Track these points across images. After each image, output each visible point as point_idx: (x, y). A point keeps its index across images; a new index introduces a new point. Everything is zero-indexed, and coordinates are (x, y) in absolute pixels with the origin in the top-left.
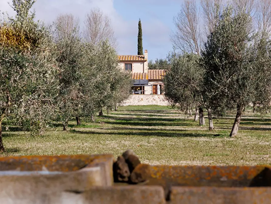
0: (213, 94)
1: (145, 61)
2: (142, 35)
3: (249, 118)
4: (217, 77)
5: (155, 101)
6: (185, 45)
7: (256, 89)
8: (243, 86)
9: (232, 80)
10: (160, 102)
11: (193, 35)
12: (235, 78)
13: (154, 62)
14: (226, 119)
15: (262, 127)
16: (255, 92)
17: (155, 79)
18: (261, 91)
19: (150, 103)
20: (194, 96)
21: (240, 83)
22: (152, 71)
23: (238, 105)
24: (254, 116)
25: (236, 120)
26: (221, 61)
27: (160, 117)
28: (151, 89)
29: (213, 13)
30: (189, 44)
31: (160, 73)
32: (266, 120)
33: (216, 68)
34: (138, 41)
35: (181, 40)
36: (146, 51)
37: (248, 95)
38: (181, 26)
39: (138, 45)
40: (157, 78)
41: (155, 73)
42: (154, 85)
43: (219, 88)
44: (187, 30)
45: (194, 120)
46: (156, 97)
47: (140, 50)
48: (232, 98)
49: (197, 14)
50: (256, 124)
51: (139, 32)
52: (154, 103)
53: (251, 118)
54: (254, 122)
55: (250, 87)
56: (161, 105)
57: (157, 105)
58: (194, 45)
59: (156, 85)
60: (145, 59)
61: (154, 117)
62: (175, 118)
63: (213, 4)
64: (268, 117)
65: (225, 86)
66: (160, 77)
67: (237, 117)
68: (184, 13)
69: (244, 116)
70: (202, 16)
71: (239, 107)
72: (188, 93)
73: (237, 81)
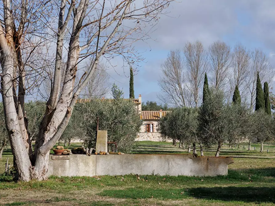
0: (205, 136)
1: (140, 104)
2: (133, 80)
3: (226, 151)
4: (208, 127)
5: (149, 138)
6: (171, 89)
7: (229, 133)
8: (221, 132)
9: (216, 128)
10: (154, 138)
11: (178, 81)
12: (217, 127)
13: (145, 104)
14: (210, 151)
15: (234, 156)
16: (228, 135)
17: (148, 119)
18: (231, 134)
19: (145, 140)
20: (192, 136)
21: (220, 130)
22: (145, 112)
23: (219, 142)
24: (230, 150)
25: (218, 150)
26: (209, 118)
27: (161, 150)
28: (145, 128)
29: (195, 62)
30: (174, 88)
31: (151, 114)
32: (237, 152)
33: (206, 122)
34: (130, 85)
35: (167, 84)
36: (140, 96)
37: (224, 136)
38: (167, 72)
39: (130, 88)
40: (150, 119)
41: (147, 113)
42: (147, 124)
43: (208, 132)
44: (172, 75)
45: (188, 152)
46: (150, 134)
47: (131, 92)
48: (216, 138)
49: (181, 62)
50: (230, 155)
51: (131, 77)
52: (149, 139)
53: (228, 151)
54: (229, 154)
55: (225, 132)
56: (154, 141)
57: (151, 141)
58: (179, 89)
59: (149, 125)
60: (139, 103)
61: (157, 150)
62: (173, 150)
63: (195, 55)
64: (239, 150)
65: (212, 131)
66: (152, 117)
67: (218, 148)
68: (170, 62)
69: (222, 150)
70: (185, 64)
71: (219, 143)
72: (188, 134)
73: (218, 129)
